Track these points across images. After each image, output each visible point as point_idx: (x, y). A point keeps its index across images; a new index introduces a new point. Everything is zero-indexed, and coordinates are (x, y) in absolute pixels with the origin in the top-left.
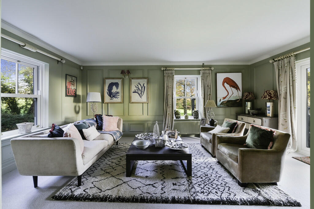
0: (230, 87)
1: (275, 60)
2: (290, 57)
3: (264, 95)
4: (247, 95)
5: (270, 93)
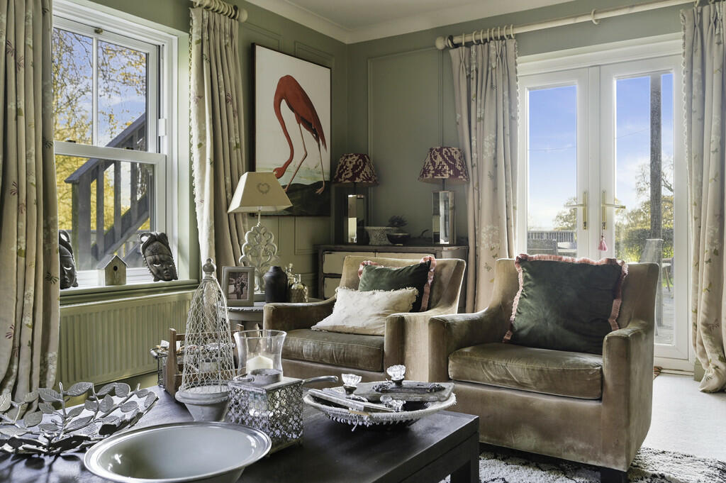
0: (299, 123)
1: (456, 40)
2: (502, 38)
3: (434, 164)
4: (356, 167)
5: (451, 158)
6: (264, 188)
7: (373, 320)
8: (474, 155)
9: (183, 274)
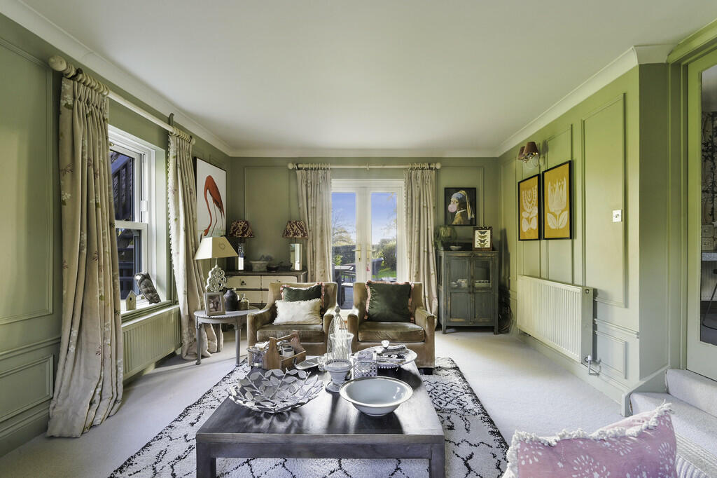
0: (214, 203)
1: (300, 166)
2: (325, 169)
3: (293, 230)
4: (244, 228)
5: (301, 227)
6: (223, 246)
7: (307, 317)
8: (310, 225)
9: (164, 298)
